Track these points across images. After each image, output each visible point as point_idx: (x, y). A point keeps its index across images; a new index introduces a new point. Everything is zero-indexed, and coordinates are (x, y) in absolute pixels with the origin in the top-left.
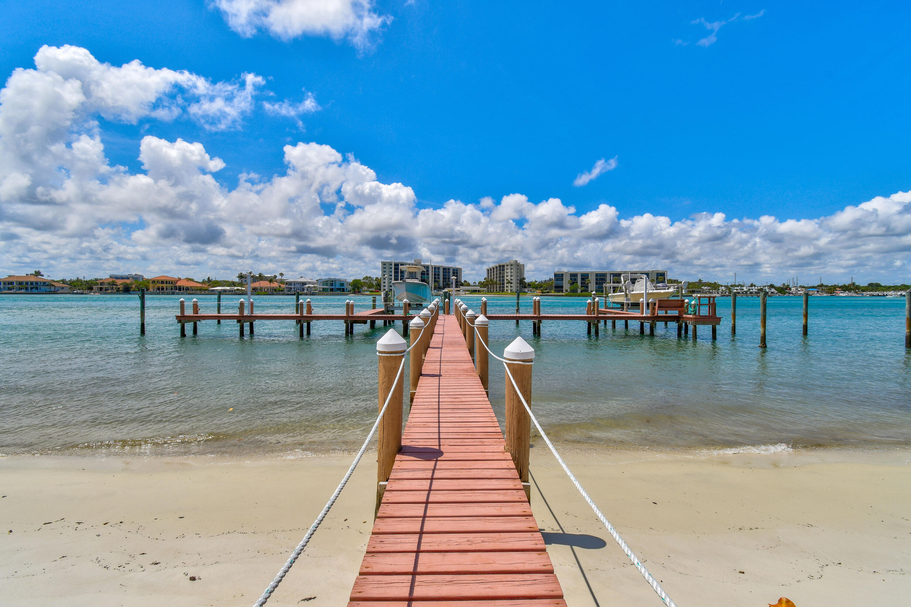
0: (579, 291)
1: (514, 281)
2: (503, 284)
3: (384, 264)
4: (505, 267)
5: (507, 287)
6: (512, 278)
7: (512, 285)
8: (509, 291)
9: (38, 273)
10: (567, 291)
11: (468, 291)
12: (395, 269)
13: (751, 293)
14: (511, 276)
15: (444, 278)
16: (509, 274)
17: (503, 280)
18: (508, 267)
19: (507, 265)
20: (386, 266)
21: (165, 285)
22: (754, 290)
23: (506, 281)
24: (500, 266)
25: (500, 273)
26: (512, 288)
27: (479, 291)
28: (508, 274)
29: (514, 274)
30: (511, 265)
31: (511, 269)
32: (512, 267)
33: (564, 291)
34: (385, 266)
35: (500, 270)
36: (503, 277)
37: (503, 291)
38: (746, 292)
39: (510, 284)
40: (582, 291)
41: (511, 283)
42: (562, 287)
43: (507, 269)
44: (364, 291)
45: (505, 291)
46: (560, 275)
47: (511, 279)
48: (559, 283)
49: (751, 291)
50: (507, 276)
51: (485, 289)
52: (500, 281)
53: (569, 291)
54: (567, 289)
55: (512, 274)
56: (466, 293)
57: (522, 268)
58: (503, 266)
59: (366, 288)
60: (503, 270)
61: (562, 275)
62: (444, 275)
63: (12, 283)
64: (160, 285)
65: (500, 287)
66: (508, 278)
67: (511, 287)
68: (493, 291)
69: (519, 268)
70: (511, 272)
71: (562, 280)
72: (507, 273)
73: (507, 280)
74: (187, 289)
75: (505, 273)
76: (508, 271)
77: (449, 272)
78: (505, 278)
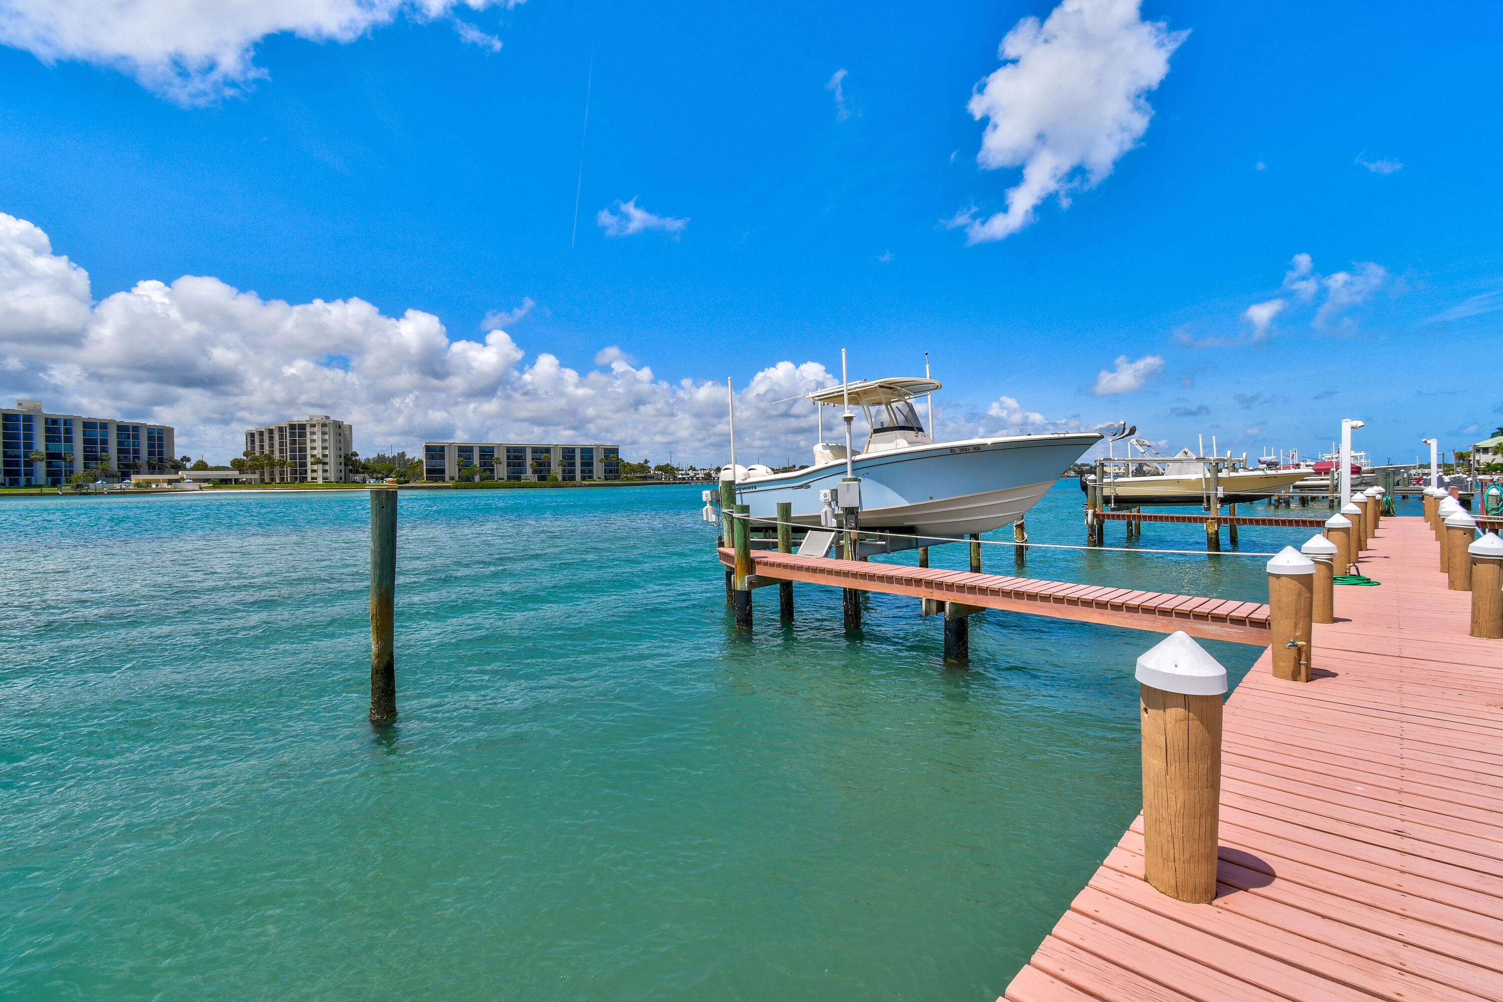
0: (477, 478)
1: (331, 460)
2: (303, 465)
4: (308, 429)
5: (313, 471)
6: (327, 452)
7: (327, 467)
8: (320, 481)
10: (452, 478)
11: (206, 480)
13: (698, 479)
14: (324, 448)
15: (120, 451)
16: (318, 444)
17: (305, 457)
18: (316, 429)
19: (313, 426)
22: (700, 476)
23: (309, 460)
24: (292, 426)
25: (293, 442)
26: (328, 475)
27: (236, 481)
28: (315, 445)
29: (331, 444)
30: (324, 425)
31: (324, 433)
32: (327, 429)
33: (447, 478)
35: (292, 434)
36: (303, 450)
37: (303, 480)
38: (692, 477)
39: (320, 466)
40: (482, 479)
41: (325, 464)
42: (442, 471)
43: (313, 433)
45: (309, 480)
46: (438, 449)
47: (325, 456)
48: (436, 463)
49: (697, 476)
50: (313, 448)
51: (257, 476)
52: (293, 458)
53: (457, 478)
54: (452, 474)
55: (326, 444)
56: (203, 485)
57: (347, 432)
58: (302, 427)
60: (303, 435)
61: (442, 448)
62: (120, 443)
65: (294, 472)
66: (315, 452)
67: (325, 471)
68: (273, 480)
69: (341, 432)
70: (324, 441)
71: (442, 457)
72: (313, 441)
73: (313, 456)
75: (308, 441)
76: (315, 437)
77: (136, 437)
78: (309, 451)
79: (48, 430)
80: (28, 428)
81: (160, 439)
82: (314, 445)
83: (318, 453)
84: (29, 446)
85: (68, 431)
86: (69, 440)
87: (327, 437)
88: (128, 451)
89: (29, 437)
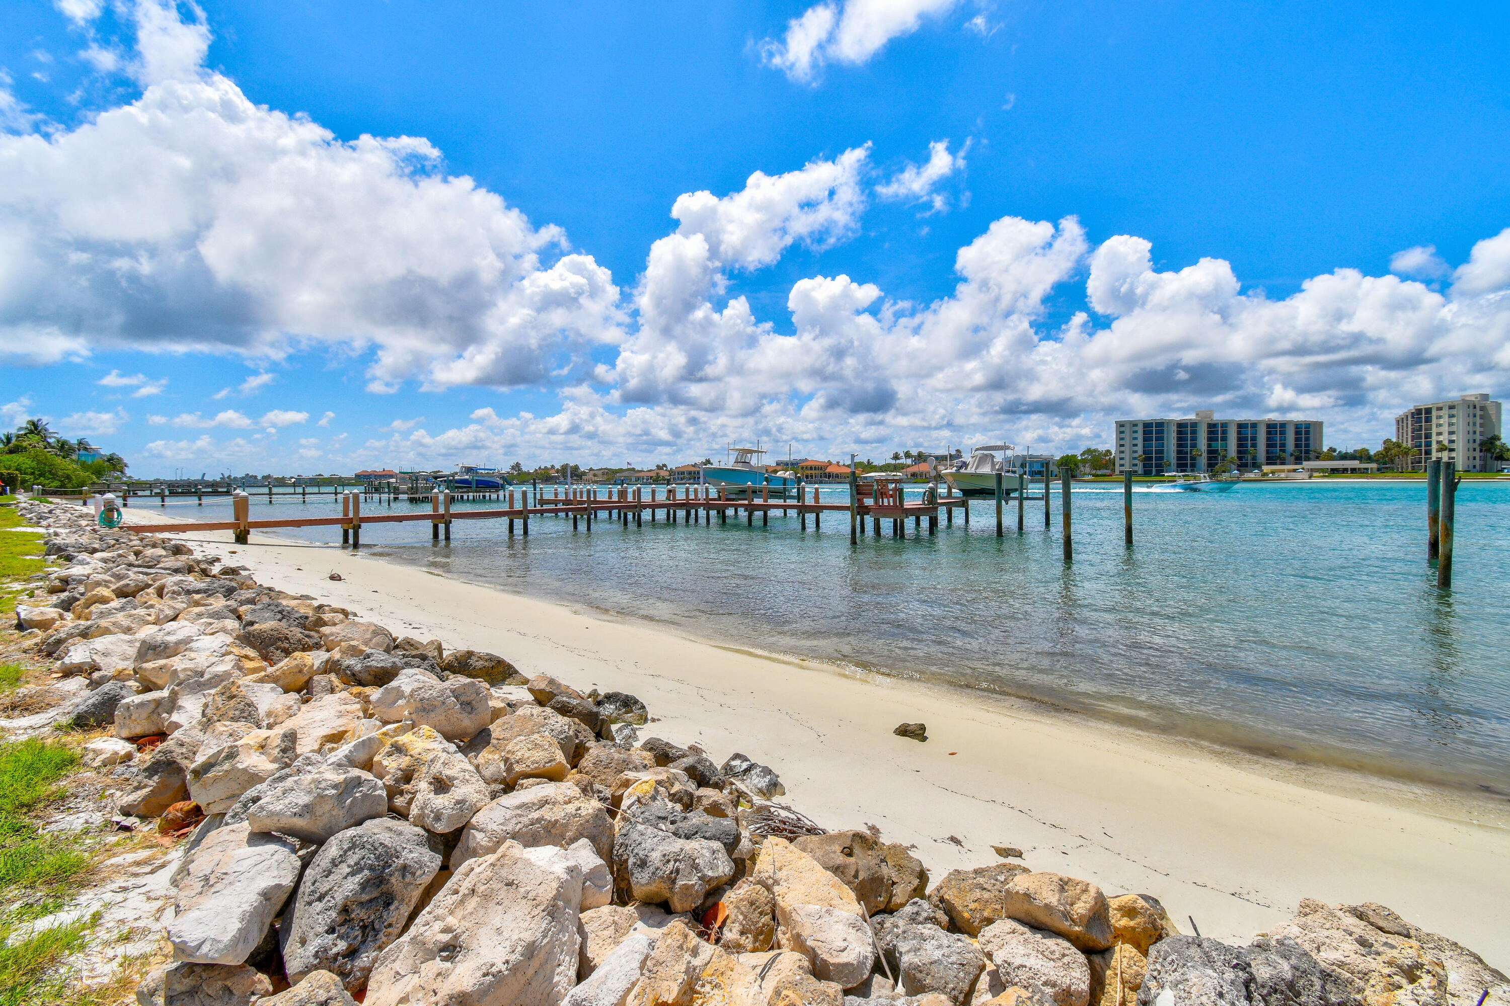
1: (1461, 446)
2: (1428, 453)
3: (1121, 425)
4: (1434, 413)
6: (1454, 437)
7: (1455, 454)
9: (708, 462)
11: (1317, 470)
12: (1145, 433)
14: (1451, 433)
16: (1445, 429)
17: (1428, 444)
18: (1441, 413)
19: (1440, 409)
20: (1127, 429)
21: (813, 472)
23: (1434, 446)
24: (1419, 412)
25: (1419, 429)
26: (1455, 462)
27: (1356, 470)
28: (1442, 430)
29: (1460, 428)
30: (1451, 407)
31: (1451, 416)
32: (1454, 412)
34: (1122, 429)
35: (1420, 421)
36: (1429, 437)
39: (1447, 453)
41: (1453, 450)
43: (1439, 417)
44: (1085, 474)
47: (1453, 441)
50: (1439, 434)
51: (1373, 466)
52: (1418, 446)
55: (1454, 428)
56: (1315, 475)
58: (1428, 411)
59: (1088, 470)
60: (1428, 420)
62: (1268, 439)
63: (683, 473)
64: (809, 472)
65: (1417, 462)
66: (1441, 438)
67: (1453, 458)
70: (1451, 425)
72: (1439, 426)
73: (1438, 442)
74: (837, 476)
75: (1434, 427)
76: (1441, 421)
77: (1283, 433)
78: (1434, 438)
79: (1209, 432)
80: (1194, 432)
81: (1307, 433)
82: (1440, 429)
83: (1445, 438)
84: (1194, 446)
85: (1224, 432)
86: (1224, 439)
87: (1454, 420)
88: (1275, 446)
89: (1194, 439)
